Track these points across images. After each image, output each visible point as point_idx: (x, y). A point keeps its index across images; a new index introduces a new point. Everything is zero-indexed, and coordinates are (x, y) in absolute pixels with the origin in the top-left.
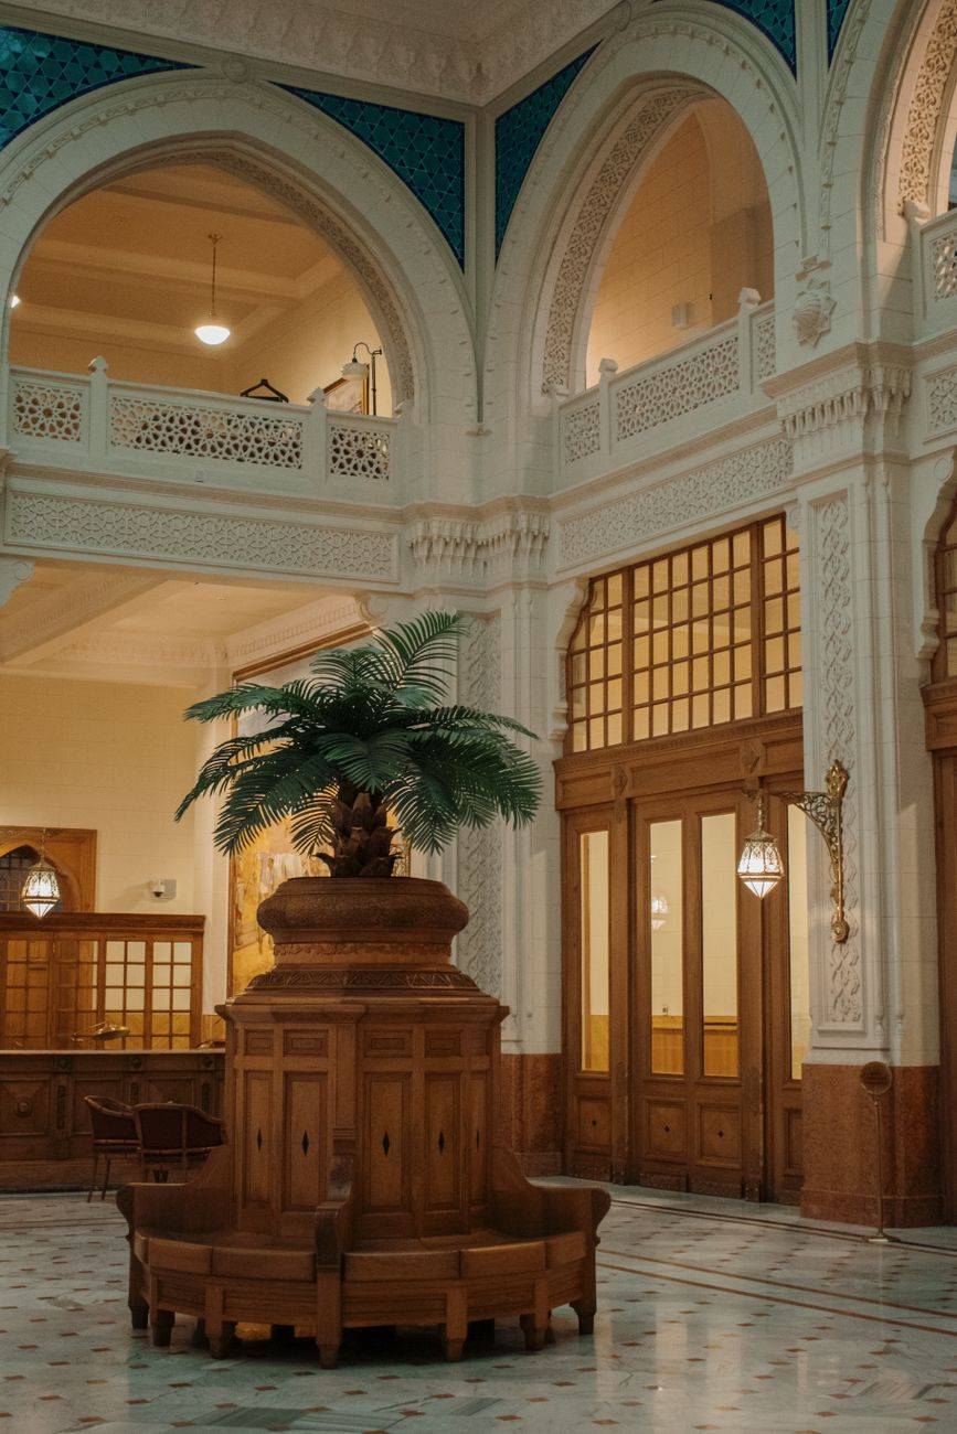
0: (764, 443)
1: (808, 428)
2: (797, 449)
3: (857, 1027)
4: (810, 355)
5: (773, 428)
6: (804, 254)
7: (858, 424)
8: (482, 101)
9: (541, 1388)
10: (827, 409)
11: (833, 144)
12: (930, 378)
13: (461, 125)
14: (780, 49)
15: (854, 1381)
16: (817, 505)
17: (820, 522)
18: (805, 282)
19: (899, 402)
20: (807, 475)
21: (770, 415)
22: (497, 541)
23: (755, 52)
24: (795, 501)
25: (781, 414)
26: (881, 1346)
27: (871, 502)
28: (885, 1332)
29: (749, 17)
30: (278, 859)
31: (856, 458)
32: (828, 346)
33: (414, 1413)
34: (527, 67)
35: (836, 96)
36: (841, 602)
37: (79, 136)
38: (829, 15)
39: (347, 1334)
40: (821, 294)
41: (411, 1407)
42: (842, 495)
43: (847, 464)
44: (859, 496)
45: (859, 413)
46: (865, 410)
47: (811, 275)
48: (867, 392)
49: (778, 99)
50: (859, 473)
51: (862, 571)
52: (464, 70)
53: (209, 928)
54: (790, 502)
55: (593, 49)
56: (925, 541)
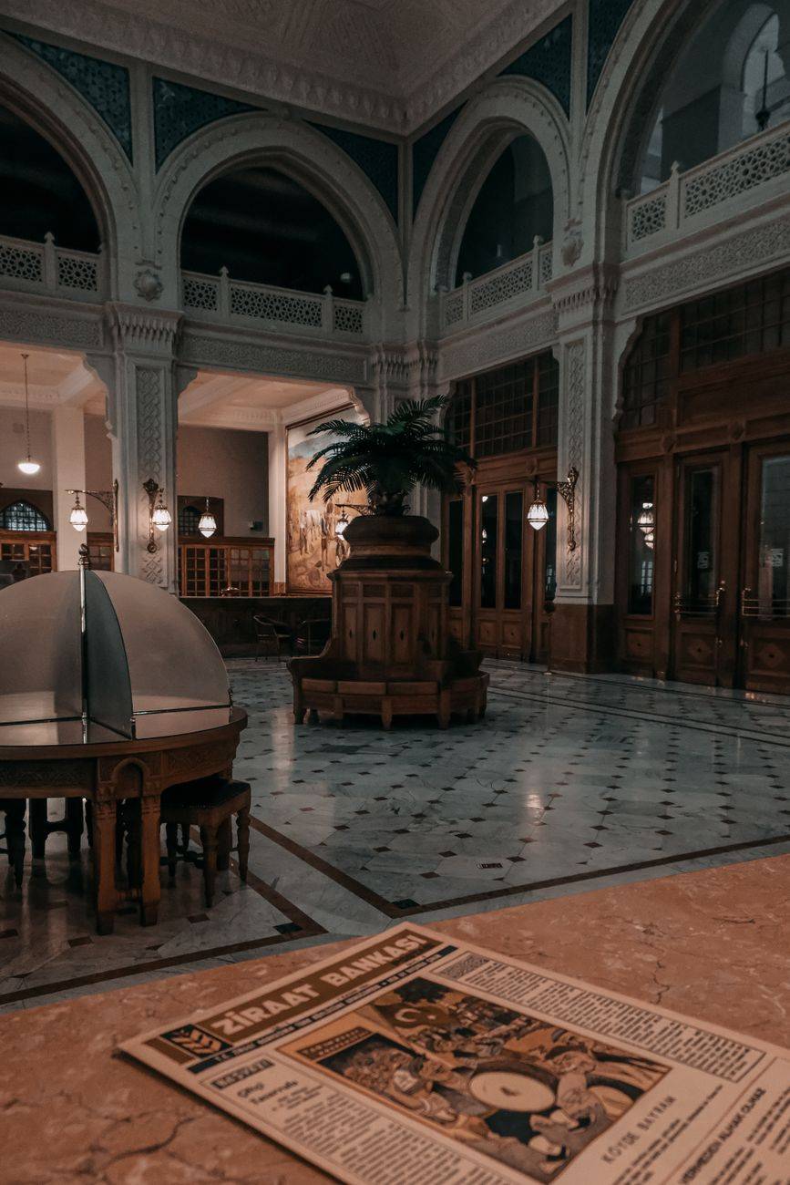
0: (544, 315)
1: (567, 307)
2: (560, 317)
3: (578, 587)
4: (568, 271)
5: (549, 307)
6: (569, 217)
7: (591, 306)
8: (407, 132)
9: (461, 738)
10: (576, 298)
11: (586, 157)
12: (628, 281)
13: (396, 147)
14: (561, 102)
15: (593, 735)
16: (568, 346)
17: (570, 354)
18: (568, 233)
19: (611, 294)
20: (565, 332)
21: (548, 300)
22: (415, 363)
23: (549, 106)
24: (558, 344)
25: (553, 300)
26: (599, 722)
27: (595, 344)
28: (601, 716)
29: (546, 86)
30: (309, 512)
31: (588, 323)
32: (579, 265)
33: (408, 747)
34: (429, 115)
35: (589, 130)
36: (579, 392)
37: (197, 156)
38: (588, 84)
39: (394, 717)
40: (577, 238)
41: (407, 745)
42: (581, 341)
43: (584, 325)
44: (589, 341)
45: (592, 300)
46: (595, 297)
47: (571, 229)
48: (596, 289)
49: (560, 134)
50: (590, 330)
51: (589, 377)
52: (398, 116)
53: (276, 543)
54: (555, 345)
55: (464, 104)
56: (619, 364)
